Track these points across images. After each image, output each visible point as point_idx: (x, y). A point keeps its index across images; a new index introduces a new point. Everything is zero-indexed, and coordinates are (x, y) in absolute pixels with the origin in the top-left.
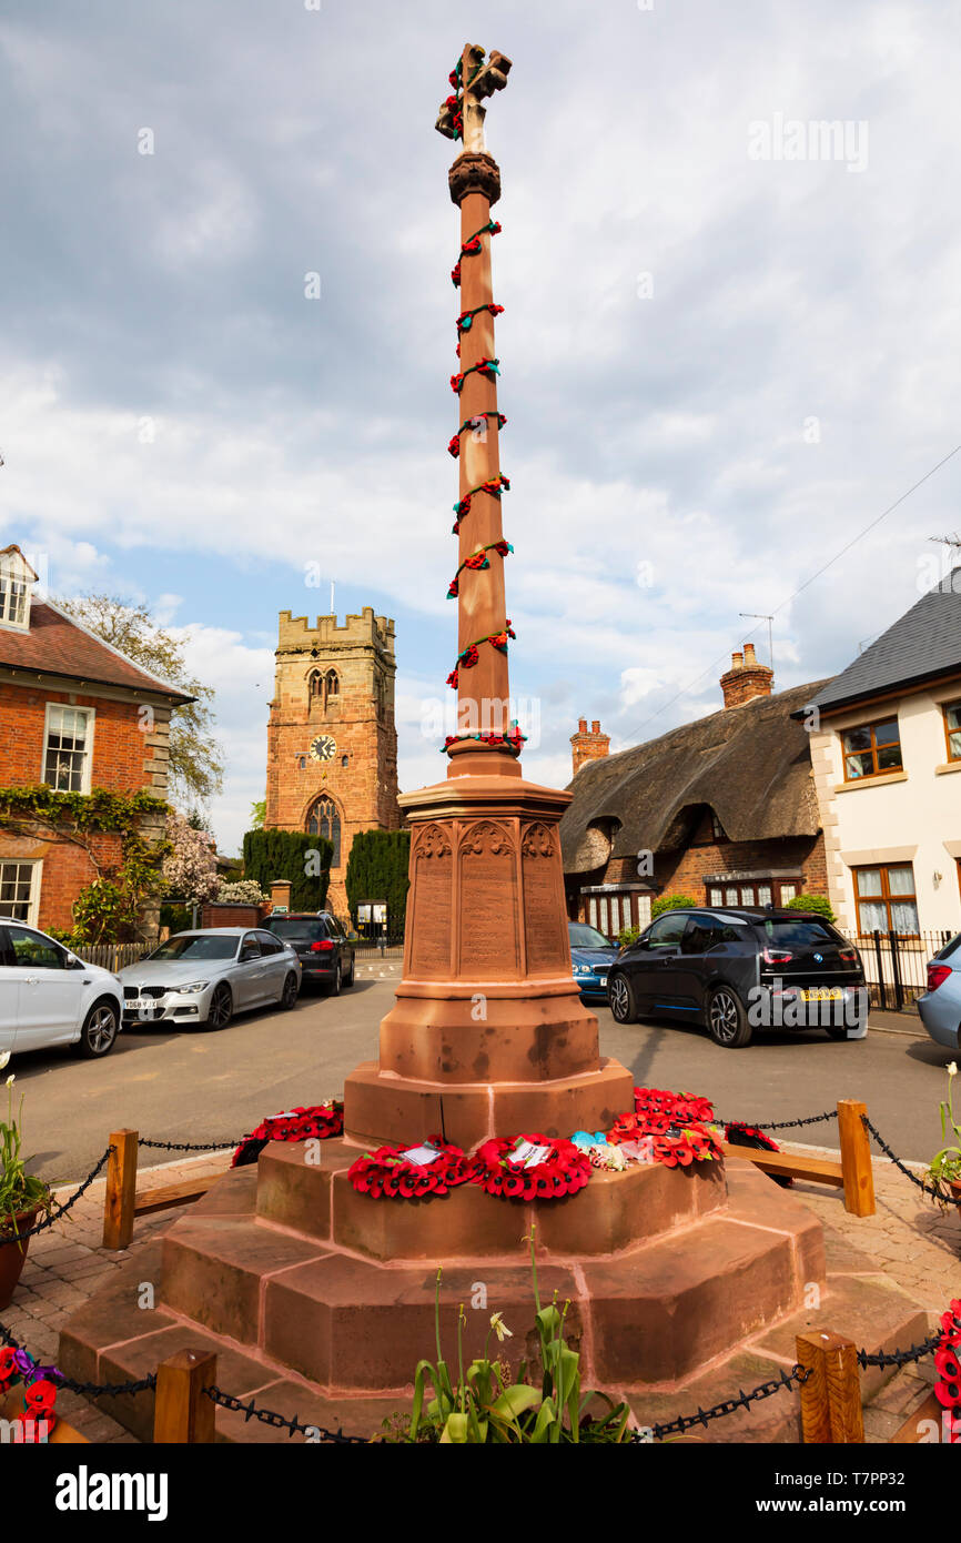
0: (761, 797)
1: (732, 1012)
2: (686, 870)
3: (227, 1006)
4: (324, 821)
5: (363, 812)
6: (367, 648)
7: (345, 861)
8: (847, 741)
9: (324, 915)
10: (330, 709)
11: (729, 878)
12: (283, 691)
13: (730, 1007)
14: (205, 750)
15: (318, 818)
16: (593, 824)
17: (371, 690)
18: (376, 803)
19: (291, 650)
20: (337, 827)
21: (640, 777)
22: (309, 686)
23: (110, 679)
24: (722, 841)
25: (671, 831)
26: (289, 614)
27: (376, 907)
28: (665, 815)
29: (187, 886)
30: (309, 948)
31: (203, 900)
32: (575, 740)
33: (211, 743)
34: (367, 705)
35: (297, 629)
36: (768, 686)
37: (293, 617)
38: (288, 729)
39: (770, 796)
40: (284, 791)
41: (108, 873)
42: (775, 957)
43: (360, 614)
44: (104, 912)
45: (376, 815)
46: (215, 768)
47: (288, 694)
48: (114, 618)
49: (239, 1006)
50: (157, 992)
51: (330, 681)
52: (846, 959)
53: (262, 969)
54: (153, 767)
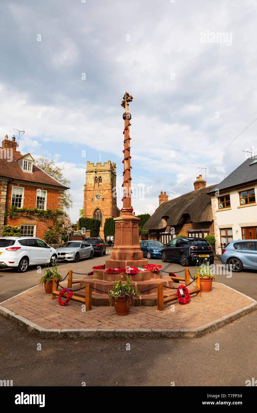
0: (200, 212)
1: (185, 259)
2: (184, 229)
3: (79, 257)
4: (98, 215)
5: (108, 213)
6: (109, 171)
7: (103, 225)
8: (220, 200)
9: (99, 238)
10: (100, 187)
11: (193, 231)
12: (88, 182)
13: (184, 258)
14: (68, 197)
15: (97, 214)
16: (163, 218)
17: (110, 182)
18: (111, 210)
19: (90, 171)
20: (101, 217)
21: (174, 206)
22: (94, 181)
23: (51, 184)
24: (191, 222)
25: (180, 220)
26: (89, 162)
27: (111, 237)
28: (179, 216)
29: (65, 231)
30: (96, 245)
31: (70, 234)
32: (160, 197)
33: (69, 195)
34: (109, 186)
35: (91, 166)
36: (205, 185)
37: (90, 163)
38: (89, 192)
39: (202, 212)
40: (88, 207)
41: (50, 228)
42: (194, 248)
43: (107, 162)
44: (50, 237)
45: (111, 214)
46: (71, 201)
47: (89, 183)
48: (45, 163)
49: (81, 257)
50: (64, 254)
51: (100, 179)
52: (210, 248)
53: (86, 250)
54: (60, 204)
